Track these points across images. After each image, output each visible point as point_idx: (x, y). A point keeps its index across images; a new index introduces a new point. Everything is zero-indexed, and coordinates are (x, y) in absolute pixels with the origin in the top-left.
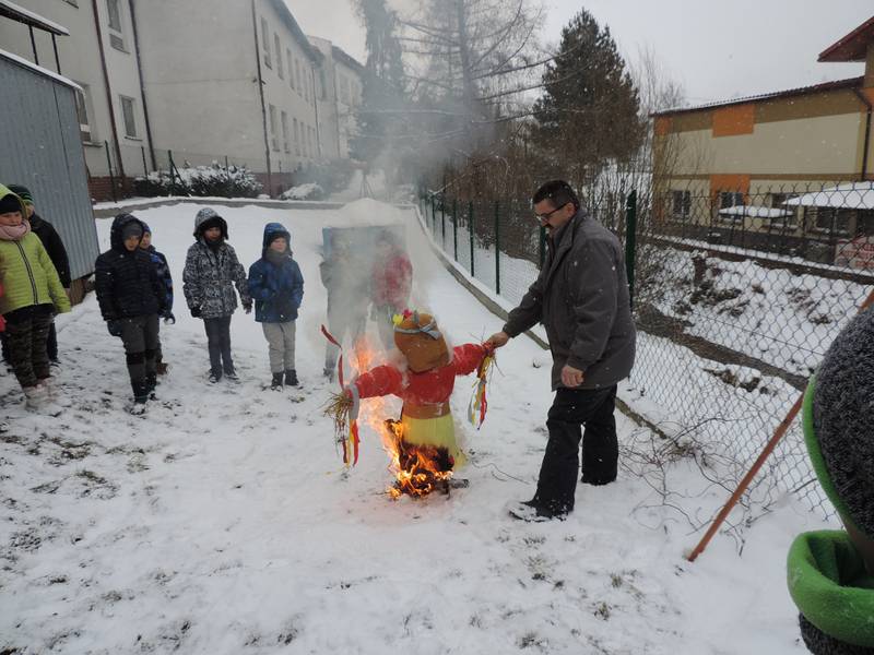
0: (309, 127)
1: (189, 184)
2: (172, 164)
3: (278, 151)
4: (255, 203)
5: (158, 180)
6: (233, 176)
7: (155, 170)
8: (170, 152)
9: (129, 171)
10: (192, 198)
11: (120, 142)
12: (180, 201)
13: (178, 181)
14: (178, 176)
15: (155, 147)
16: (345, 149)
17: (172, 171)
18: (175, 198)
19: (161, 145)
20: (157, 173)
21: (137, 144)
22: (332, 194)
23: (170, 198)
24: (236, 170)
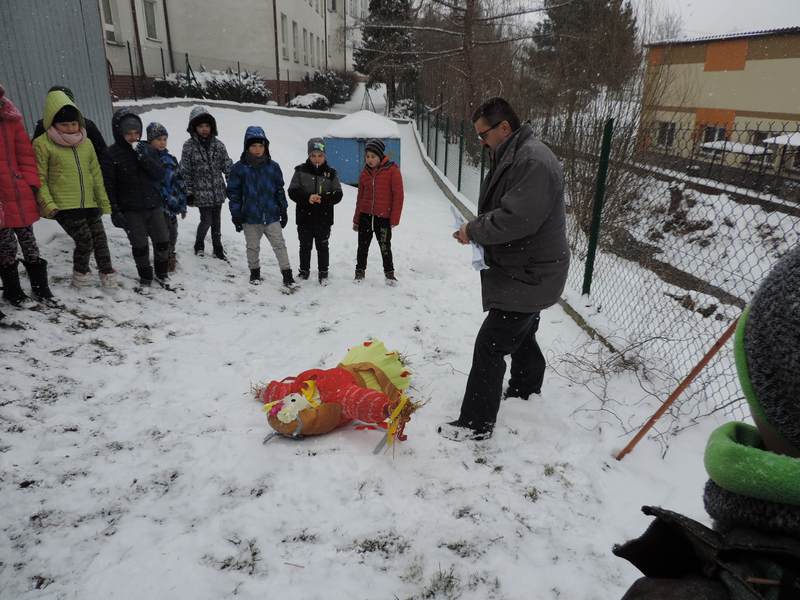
0: (318, 38)
1: (204, 86)
2: (189, 67)
3: (288, 60)
4: (264, 109)
5: (176, 81)
6: (245, 82)
7: (173, 71)
8: (187, 55)
9: (149, 72)
10: (205, 100)
11: (142, 43)
12: (195, 102)
13: (193, 83)
14: (194, 79)
15: (174, 49)
16: (351, 62)
17: (188, 74)
18: (190, 100)
19: (179, 48)
20: (175, 75)
21: (157, 46)
22: (336, 105)
23: (186, 99)
24: (247, 76)
